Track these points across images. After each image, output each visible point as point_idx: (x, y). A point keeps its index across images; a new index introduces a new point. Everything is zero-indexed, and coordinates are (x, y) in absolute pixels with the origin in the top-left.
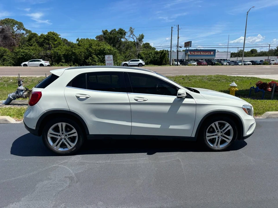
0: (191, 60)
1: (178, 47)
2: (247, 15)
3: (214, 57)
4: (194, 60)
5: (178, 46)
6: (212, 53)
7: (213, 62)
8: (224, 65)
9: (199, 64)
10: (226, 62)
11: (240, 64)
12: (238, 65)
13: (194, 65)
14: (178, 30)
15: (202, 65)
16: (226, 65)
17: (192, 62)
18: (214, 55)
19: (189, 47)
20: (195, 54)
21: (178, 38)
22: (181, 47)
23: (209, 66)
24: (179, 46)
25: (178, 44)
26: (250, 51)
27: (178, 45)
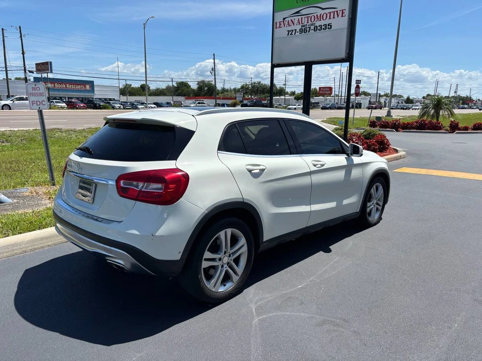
0: (55, 98)
1: (25, 72)
2: (144, 28)
3: (91, 94)
4: (61, 98)
5: (25, 70)
6: (88, 87)
7: (96, 104)
8: (117, 109)
9: (71, 105)
10: (117, 104)
11: (140, 107)
12: (136, 108)
13: (62, 108)
14: (21, 37)
15: (77, 108)
16: (120, 108)
17: (56, 102)
18: (92, 90)
19: (47, 73)
20: (54, 86)
21: (23, 53)
22: (30, 72)
23: (90, 110)
24: (27, 68)
25: (24, 65)
26: (139, 86)
27: (25, 68)
